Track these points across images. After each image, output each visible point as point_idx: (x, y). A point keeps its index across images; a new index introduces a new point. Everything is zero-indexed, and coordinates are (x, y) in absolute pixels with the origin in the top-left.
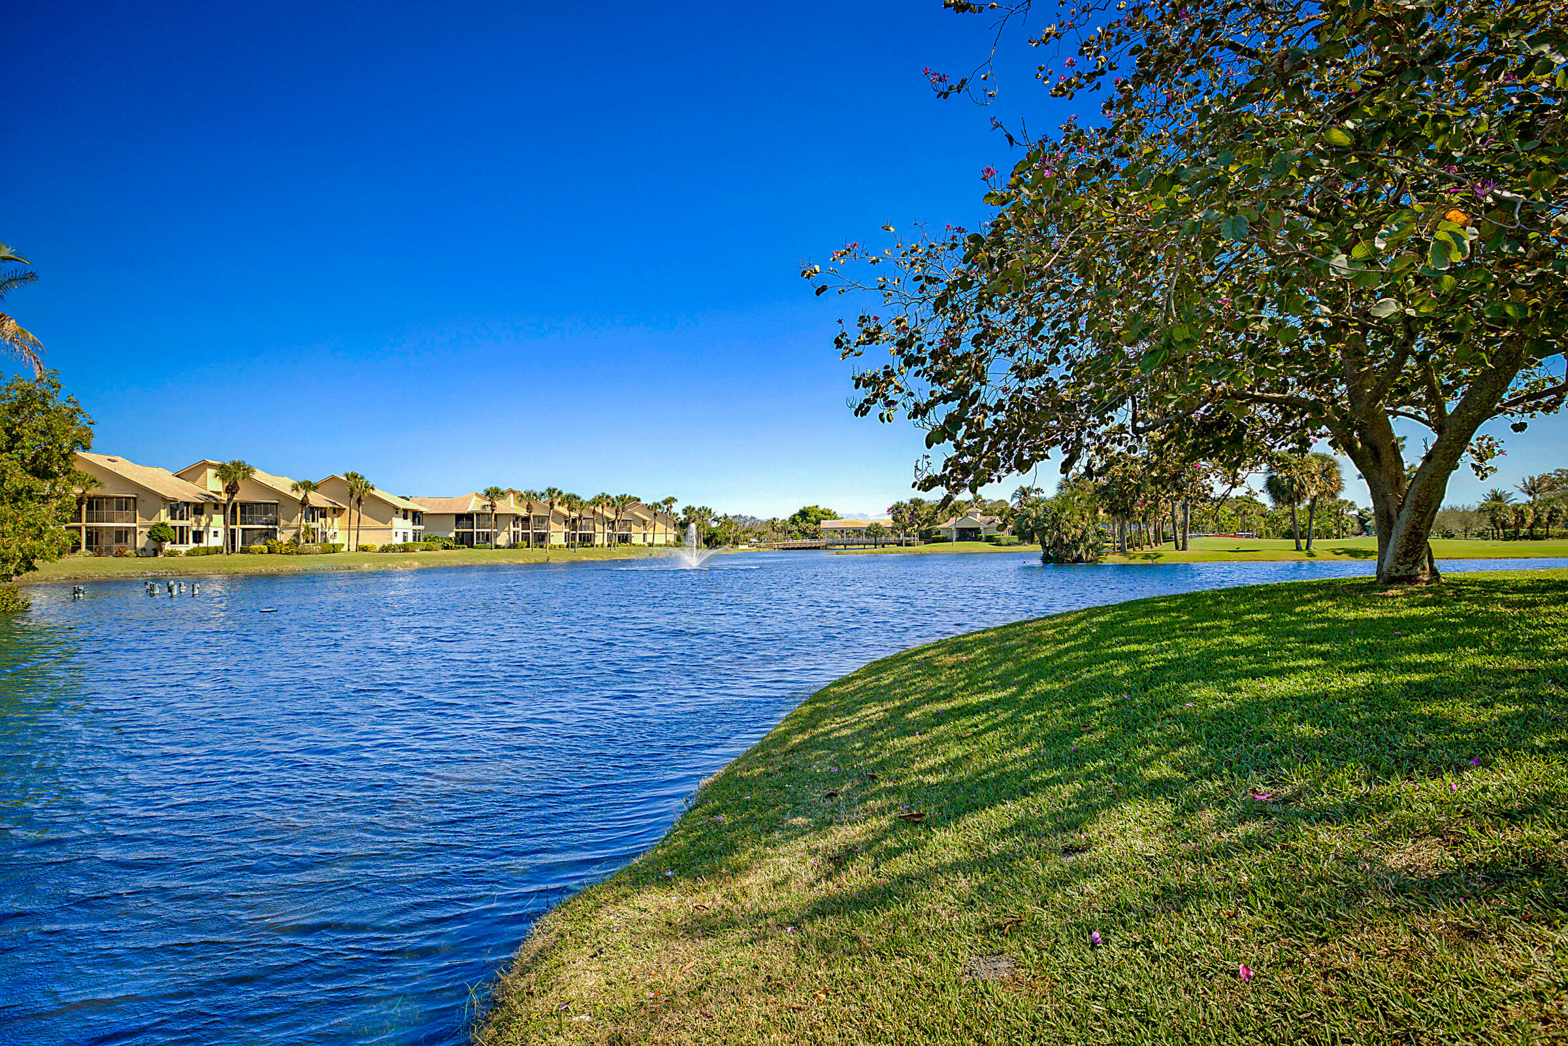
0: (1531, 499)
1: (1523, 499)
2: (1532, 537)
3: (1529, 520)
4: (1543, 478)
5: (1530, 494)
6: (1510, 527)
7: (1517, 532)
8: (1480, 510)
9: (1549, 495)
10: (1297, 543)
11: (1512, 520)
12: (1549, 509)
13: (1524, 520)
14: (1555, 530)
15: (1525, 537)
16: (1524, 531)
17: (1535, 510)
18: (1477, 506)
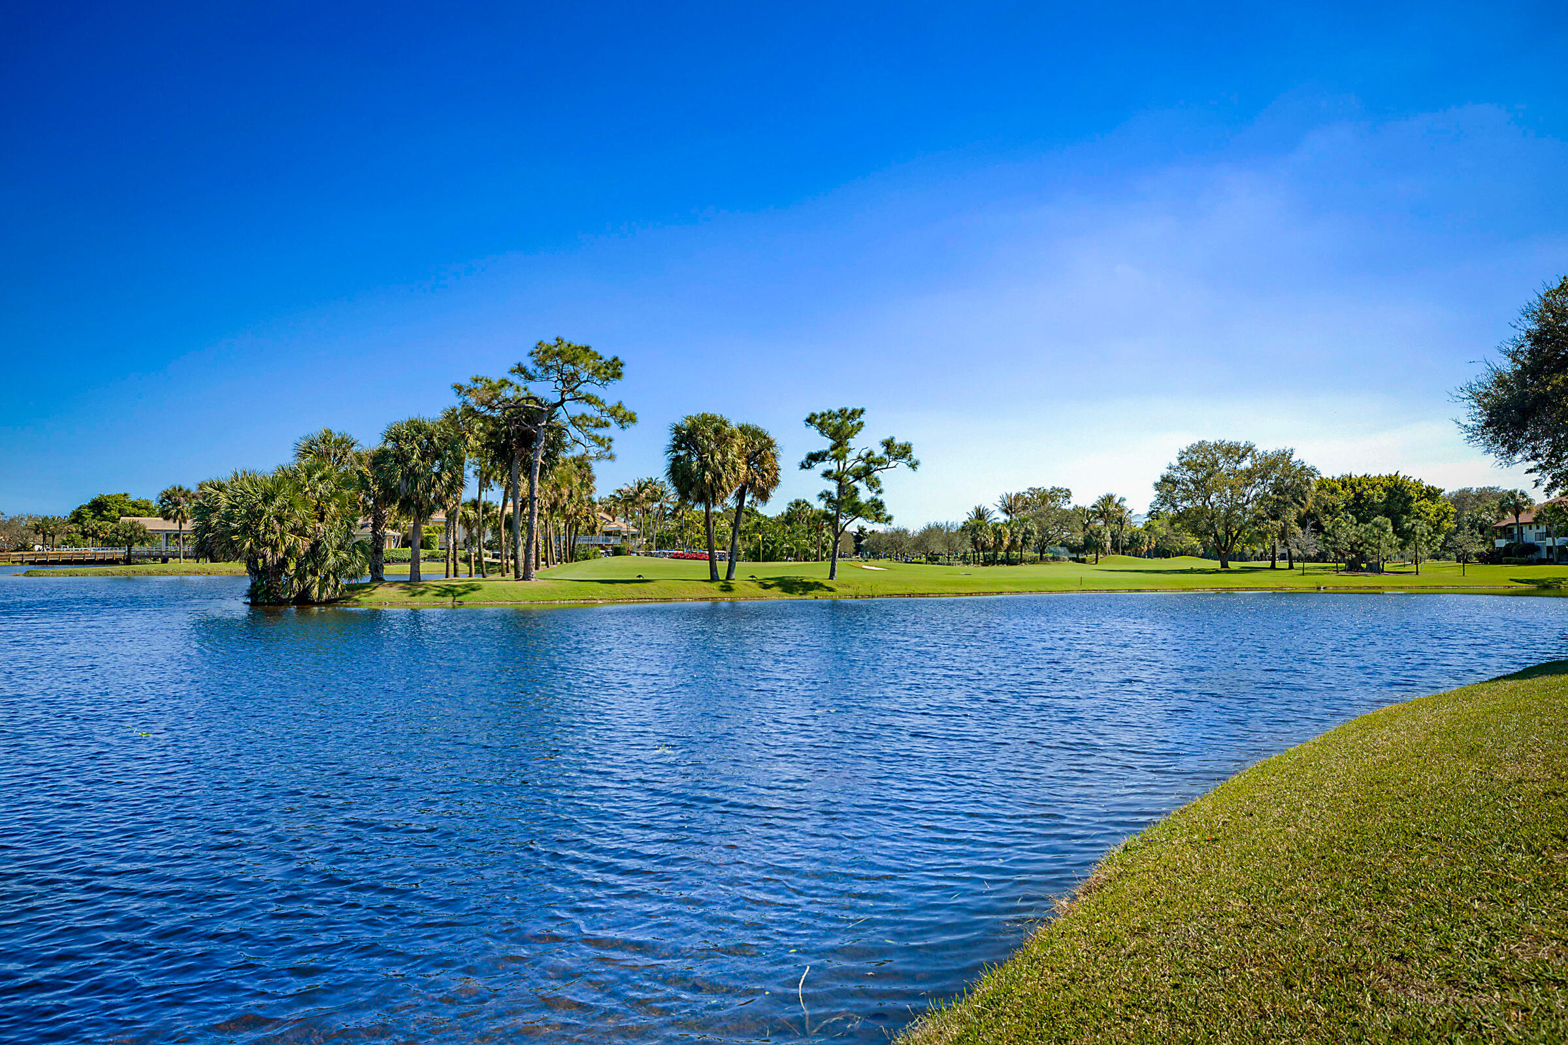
0: (1008, 518)
1: (1003, 518)
2: (1009, 562)
3: (1006, 542)
4: (1018, 497)
5: (1008, 513)
6: (989, 550)
7: (995, 556)
8: (963, 529)
9: (1024, 514)
10: (713, 569)
11: (991, 541)
12: (1023, 530)
13: (1001, 542)
14: (1028, 554)
15: (1002, 562)
16: (1001, 554)
17: (1011, 530)
18: (960, 524)
